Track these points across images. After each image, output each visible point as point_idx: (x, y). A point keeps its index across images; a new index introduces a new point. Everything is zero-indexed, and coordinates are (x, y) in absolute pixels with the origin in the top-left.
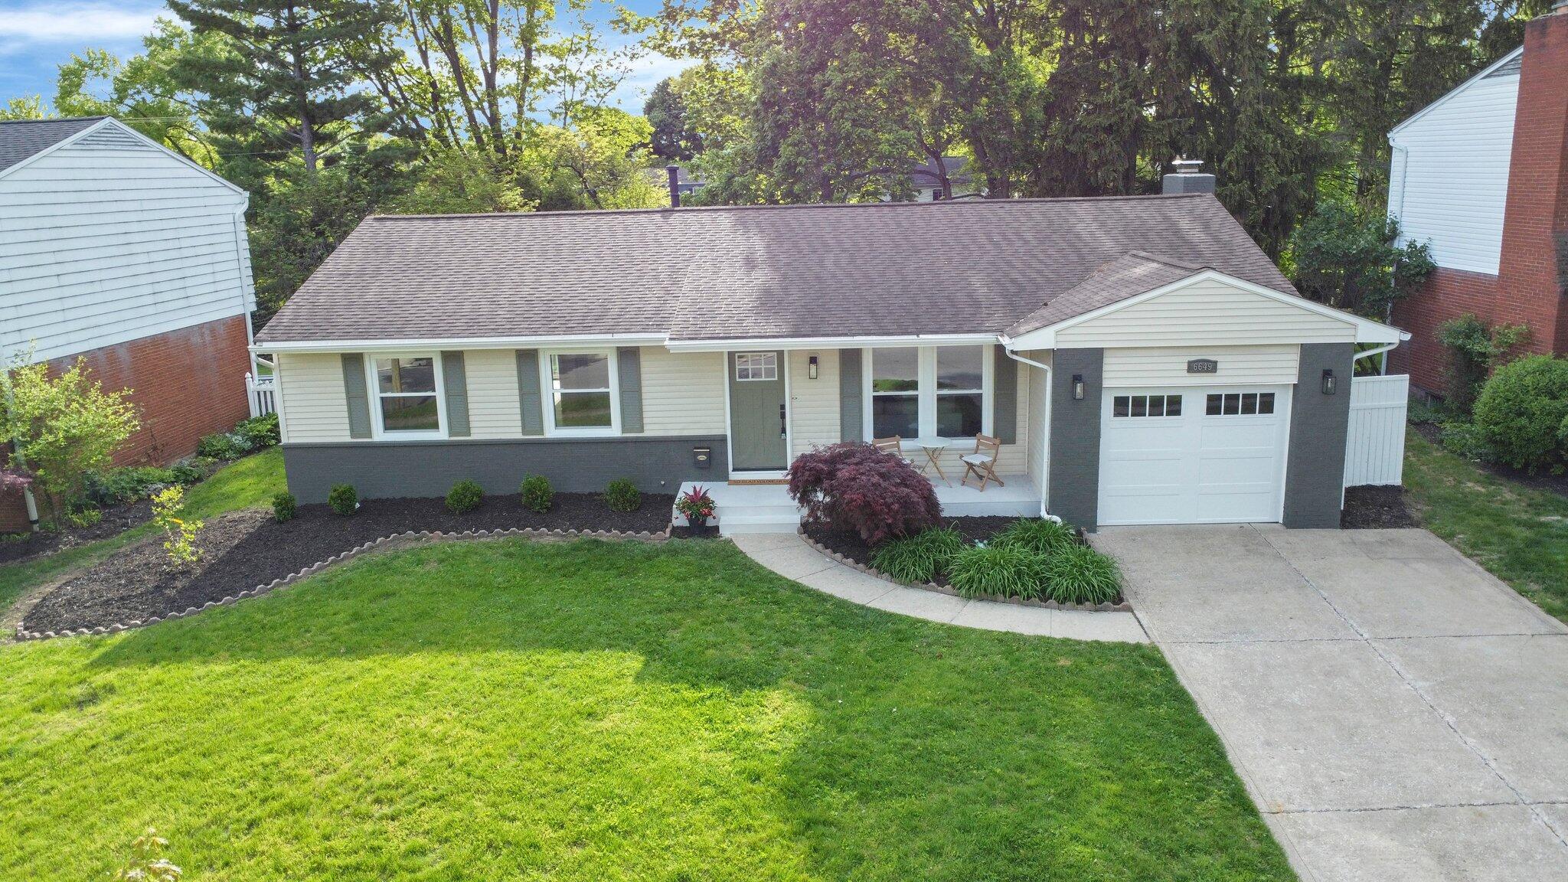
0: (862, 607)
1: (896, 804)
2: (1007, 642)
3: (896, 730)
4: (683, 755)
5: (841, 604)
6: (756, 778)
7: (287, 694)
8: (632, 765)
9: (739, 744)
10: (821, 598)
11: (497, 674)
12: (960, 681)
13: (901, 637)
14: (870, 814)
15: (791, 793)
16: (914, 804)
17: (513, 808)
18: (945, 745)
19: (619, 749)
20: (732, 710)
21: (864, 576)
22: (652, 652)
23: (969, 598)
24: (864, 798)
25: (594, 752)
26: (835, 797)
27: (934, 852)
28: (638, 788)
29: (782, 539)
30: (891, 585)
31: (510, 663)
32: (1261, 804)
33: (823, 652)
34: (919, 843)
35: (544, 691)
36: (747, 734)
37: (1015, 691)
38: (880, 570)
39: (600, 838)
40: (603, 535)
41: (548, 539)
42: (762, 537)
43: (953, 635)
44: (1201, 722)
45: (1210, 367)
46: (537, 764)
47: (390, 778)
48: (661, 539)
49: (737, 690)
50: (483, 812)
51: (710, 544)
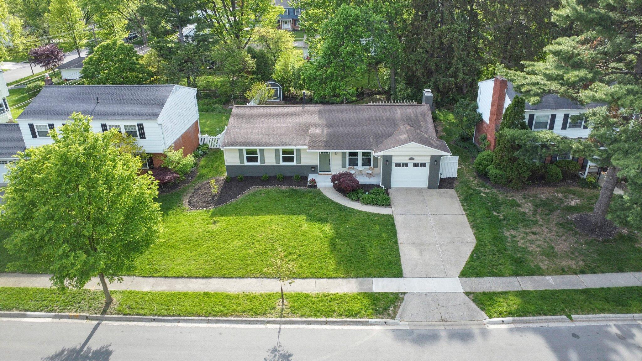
0: (344, 206)
1: (346, 241)
2: (368, 214)
3: (347, 230)
4: (315, 234)
5: (340, 205)
6: (326, 237)
7: (248, 222)
8: (307, 235)
9: (323, 232)
10: (337, 204)
11: (282, 219)
12: (359, 222)
13: (350, 212)
14: (342, 243)
15: (331, 240)
16: (349, 241)
17: (291, 241)
18: (355, 232)
19: (305, 232)
20: (322, 226)
21: (345, 198)
22: (308, 215)
23: (363, 204)
24: (342, 240)
25: (301, 233)
26: (337, 240)
27: (351, 248)
28: (309, 238)
29: (329, 188)
30: (350, 201)
31: (284, 217)
32: (399, 242)
33: (337, 215)
34: (349, 247)
35: (291, 223)
36: (324, 230)
37: (367, 223)
38: (348, 198)
39: (304, 246)
40: (294, 187)
41: (284, 188)
42: (325, 188)
43: (360, 212)
44: (395, 229)
45: (413, 159)
46: (293, 235)
47: (271, 236)
48: (305, 189)
49: (322, 223)
50: (287, 242)
51: (316, 190)
